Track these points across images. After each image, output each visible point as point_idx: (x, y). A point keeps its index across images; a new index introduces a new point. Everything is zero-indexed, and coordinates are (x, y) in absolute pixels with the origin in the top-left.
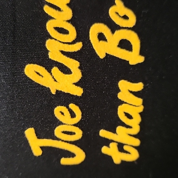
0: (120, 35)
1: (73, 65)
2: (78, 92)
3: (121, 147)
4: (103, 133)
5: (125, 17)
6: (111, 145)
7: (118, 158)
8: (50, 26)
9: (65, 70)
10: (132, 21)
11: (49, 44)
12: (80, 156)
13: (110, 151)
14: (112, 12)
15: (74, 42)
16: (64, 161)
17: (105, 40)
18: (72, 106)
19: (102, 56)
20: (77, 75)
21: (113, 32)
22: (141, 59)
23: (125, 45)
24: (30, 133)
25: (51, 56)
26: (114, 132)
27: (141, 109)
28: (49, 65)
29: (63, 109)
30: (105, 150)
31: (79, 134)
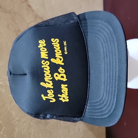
0: (61, 75)
1: (51, 82)
2: (52, 87)
3: (64, 98)
4: (59, 95)
5: (62, 71)
6: (61, 98)
7: (64, 101)
8: (45, 75)
9: (49, 83)
10: (64, 71)
11: (45, 78)
12: (54, 100)
13: (61, 99)
14: (59, 70)
15: (50, 78)
16: (51, 101)
17: (57, 76)
18: (51, 90)
19: (57, 80)
20: (52, 84)
21: (59, 74)
22: (66, 80)
23: (62, 77)
24: (42, 96)
25: (46, 81)
26: (62, 95)
27: (67, 90)
28: (45, 82)
29: (49, 91)
30: (60, 99)
31: (53, 96)
